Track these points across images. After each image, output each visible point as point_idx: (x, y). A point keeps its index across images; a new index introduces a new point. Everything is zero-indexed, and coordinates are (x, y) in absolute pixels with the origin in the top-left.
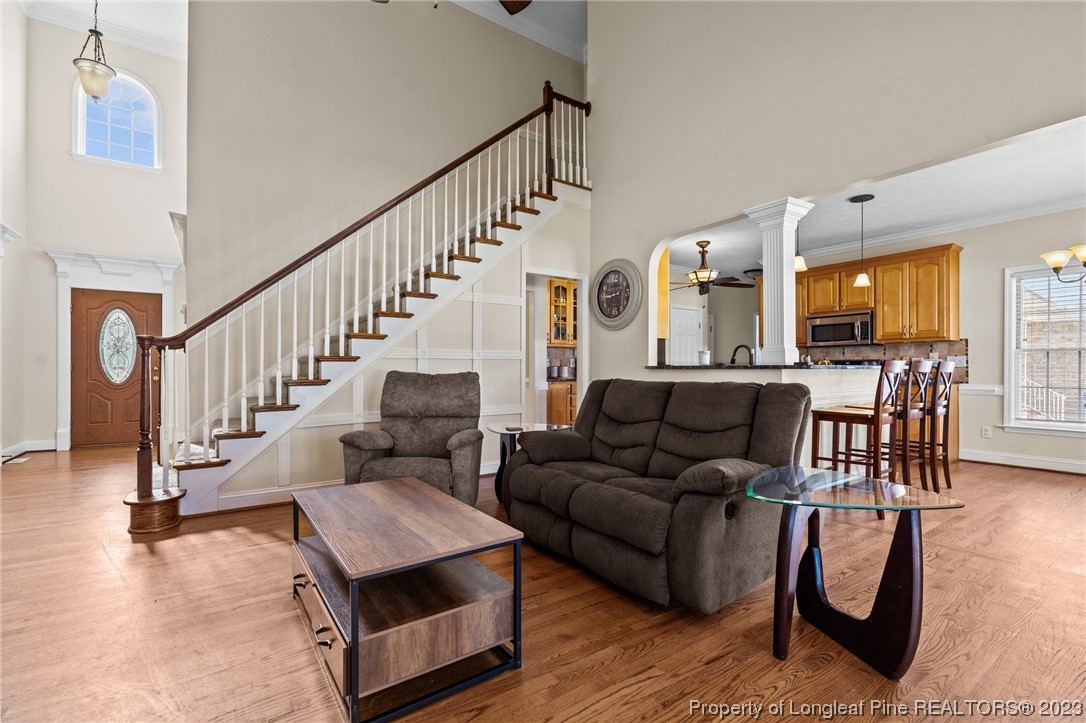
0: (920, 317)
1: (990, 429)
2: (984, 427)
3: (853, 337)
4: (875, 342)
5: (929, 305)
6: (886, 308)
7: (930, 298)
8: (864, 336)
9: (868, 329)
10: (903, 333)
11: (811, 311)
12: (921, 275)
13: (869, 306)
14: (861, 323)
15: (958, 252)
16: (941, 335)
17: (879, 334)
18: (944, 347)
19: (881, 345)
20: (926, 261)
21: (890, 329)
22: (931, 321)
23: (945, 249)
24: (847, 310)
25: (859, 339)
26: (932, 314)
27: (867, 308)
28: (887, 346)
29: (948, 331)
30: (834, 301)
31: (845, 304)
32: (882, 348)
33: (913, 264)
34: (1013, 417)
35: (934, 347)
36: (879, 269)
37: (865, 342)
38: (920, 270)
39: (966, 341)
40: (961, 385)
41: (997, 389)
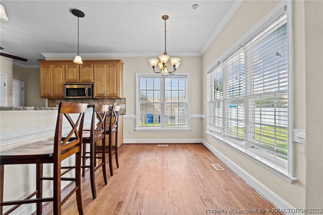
0: (110, 88)
1: (132, 131)
2: (130, 131)
3: (85, 95)
4: (94, 97)
5: (113, 84)
6: (98, 83)
7: (114, 80)
8: (89, 95)
9: (91, 91)
10: (104, 94)
11: (67, 81)
12: (110, 71)
13: (92, 81)
14: (88, 89)
15: (122, 64)
16: (117, 96)
17: (95, 94)
18: (118, 101)
19: (97, 99)
20: (112, 65)
21: (99, 92)
22: (114, 90)
23: (118, 61)
24: (82, 82)
25: (87, 96)
26: (114, 87)
27: (91, 82)
28: (99, 100)
29: (119, 94)
30: (77, 77)
31: (81, 79)
32: (98, 100)
33: (108, 65)
34: (138, 126)
35: (115, 100)
36: (95, 66)
37: (89, 97)
38: (110, 68)
39: (125, 98)
40: (123, 115)
41: (134, 116)
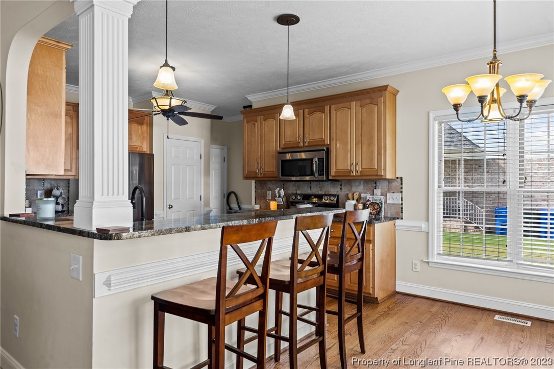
0: (364, 156)
1: (419, 263)
2: (414, 261)
3: (312, 174)
4: (330, 178)
5: (370, 144)
6: (338, 145)
7: (372, 137)
8: (320, 174)
9: (325, 164)
10: (351, 171)
11: (282, 146)
12: (364, 115)
13: (326, 143)
14: (318, 159)
16: (379, 174)
17: (333, 171)
18: (385, 184)
19: (338, 181)
20: (368, 101)
21: (341, 166)
22: (372, 160)
23: (384, 88)
24: (309, 146)
25: (316, 175)
26: (372, 152)
27: (324, 145)
28: (343, 182)
29: (385, 170)
30: (299, 137)
31: (307, 140)
32: (339, 183)
33: (359, 103)
34: (436, 253)
35: (378, 184)
36: (333, 107)
37: (321, 178)
38: (364, 109)
39: (402, 178)
40: (397, 221)
41: (423, 225)
